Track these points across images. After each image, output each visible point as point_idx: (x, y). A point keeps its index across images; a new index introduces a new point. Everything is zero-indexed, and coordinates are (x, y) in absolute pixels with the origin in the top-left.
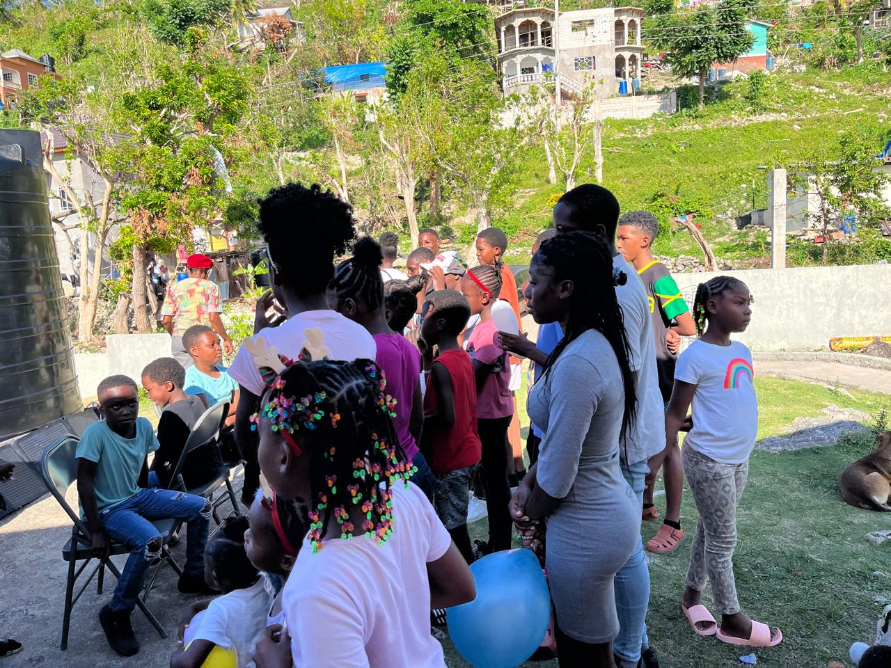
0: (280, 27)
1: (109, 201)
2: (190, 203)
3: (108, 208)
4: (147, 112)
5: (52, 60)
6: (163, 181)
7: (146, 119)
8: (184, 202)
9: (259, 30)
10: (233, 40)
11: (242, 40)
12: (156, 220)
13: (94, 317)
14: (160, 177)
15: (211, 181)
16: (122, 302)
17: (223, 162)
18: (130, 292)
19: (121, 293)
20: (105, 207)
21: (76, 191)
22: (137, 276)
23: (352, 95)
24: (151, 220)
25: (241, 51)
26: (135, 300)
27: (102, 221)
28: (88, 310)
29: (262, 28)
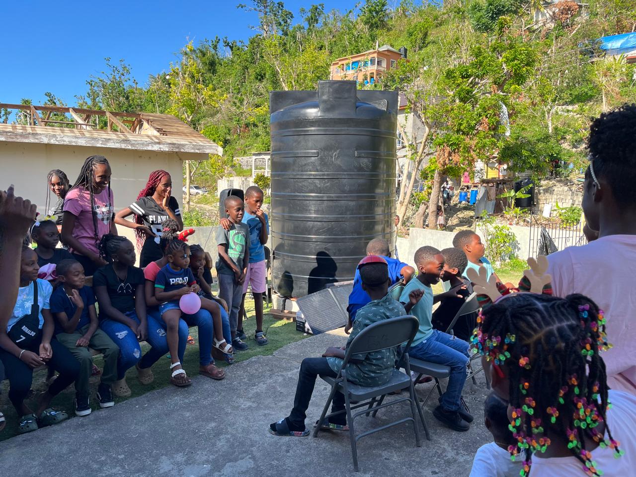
0: (569, 9)
1: (426, 140)
2: (478, 143)
3: (425, 145)
4: (460, 80)
5: (406, 50)
6: (462, 128)
7: (458, 85)
8: (473, 143)
9: (551, 13)
10: (529, 24)
11: (537, 22)
12: (453, 154)
13: (405, 215)
14: (461, 124)
15: (495, 128)
16: (422, 207)
17: (507, 113)
18: (428, 201)
19: (423, 201)
20: (423, 144)
21: (407, 134)
22: (434, 191)
23: (623, 58)
24: (450, 154)
25: (534, 31)
26: (430, 207)
27: (419, 154)
28: (401, 210)
29: (554, 13)
